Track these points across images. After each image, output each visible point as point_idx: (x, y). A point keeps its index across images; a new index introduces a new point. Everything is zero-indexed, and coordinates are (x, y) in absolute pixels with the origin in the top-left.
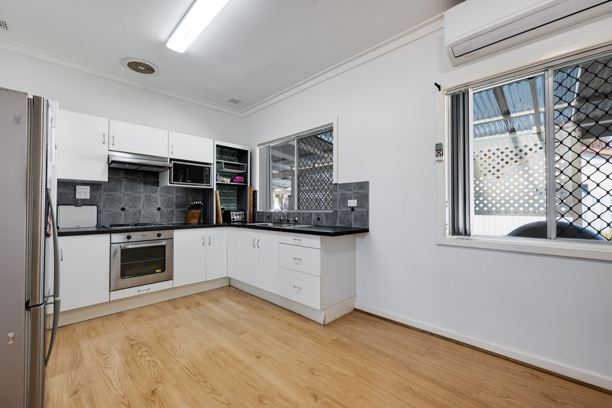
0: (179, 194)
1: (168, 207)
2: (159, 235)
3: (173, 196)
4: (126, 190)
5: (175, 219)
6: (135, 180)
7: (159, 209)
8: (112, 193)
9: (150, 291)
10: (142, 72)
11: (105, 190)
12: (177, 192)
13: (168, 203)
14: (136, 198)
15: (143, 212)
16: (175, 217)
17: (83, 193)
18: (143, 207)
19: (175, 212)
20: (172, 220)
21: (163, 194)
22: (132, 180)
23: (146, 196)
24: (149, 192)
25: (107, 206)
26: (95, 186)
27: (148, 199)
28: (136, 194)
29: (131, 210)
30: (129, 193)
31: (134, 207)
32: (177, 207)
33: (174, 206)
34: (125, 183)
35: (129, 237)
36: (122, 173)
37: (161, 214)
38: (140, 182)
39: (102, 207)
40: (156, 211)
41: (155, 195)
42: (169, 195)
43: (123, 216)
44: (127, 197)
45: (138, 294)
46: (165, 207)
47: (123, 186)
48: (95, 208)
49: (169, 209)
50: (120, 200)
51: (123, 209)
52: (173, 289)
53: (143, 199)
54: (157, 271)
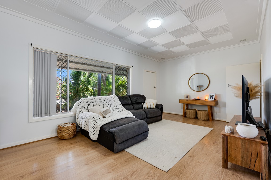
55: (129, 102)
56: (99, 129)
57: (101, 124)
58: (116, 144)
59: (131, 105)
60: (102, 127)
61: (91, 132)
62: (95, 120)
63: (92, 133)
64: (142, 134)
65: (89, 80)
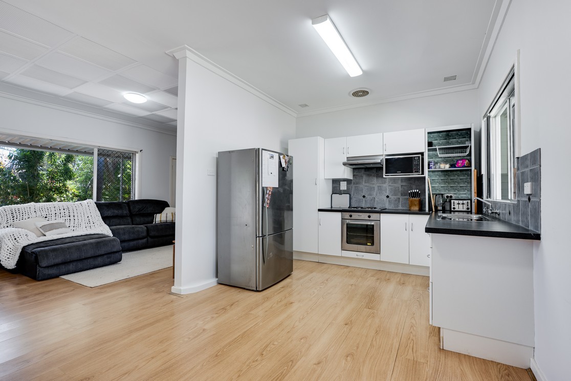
0: (404, 184)
1: (395, 194)
2: (369, 217)
3: (399, 185)
4: (365, 183)
5: (400, 206)
6: (371, 175)
7: (388, 197)
8: (358, 185)
9: (364, 258)
10: (360, 96)
11: (354, 184)
12: (402, 182)
13: (395, 192)
14: (371, 188)
15: (376, 199)
16: (400, 203)
17: (343, 186)
18: (376, 195)
19: (401, 199)
20: (398, 206)
21: (390, 184)
22: (369, 175)
23: (378, 186)
24: (380, 183)
25: (355, 194)
26: (348, 181)
27: (380, 188)
28: (371, 185)
29: (369, 197)
30: (367, 184)
31: (370, 195)
32: (402, 195)
33: (400, 194)
34: (365, 177)
35: (351, 216)
36: (363, 171)
37: (389, 201)
38: (374, 176)
39: (352, 195)
40: (386, 198)
41: (384, 185)
42: (395, 185)
43: (364, 202)
44: (366, 188)
45: (356, 257)
46: (392, 195)
47: (364, 180)
48: (348, 195)
49: (395, 197)
50: (362, 190)
51: (364, 197)
52: (380, 261)
53: (376, 189)
54: (368, 244)
55: (126, 212)
56: (20, 250)
57: (25, 244)
58: (40, 267)
59: (129, 218)
60: (24, 248)
61: (4, 257)
62: (15, 239)
63: (6, 258)
64: (105, 256)
65: (69, 169)
